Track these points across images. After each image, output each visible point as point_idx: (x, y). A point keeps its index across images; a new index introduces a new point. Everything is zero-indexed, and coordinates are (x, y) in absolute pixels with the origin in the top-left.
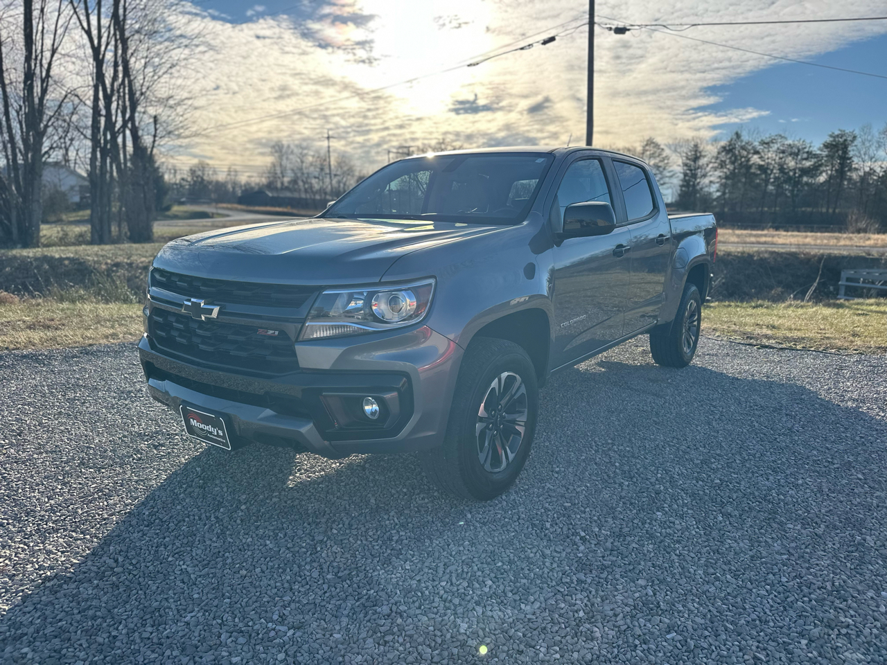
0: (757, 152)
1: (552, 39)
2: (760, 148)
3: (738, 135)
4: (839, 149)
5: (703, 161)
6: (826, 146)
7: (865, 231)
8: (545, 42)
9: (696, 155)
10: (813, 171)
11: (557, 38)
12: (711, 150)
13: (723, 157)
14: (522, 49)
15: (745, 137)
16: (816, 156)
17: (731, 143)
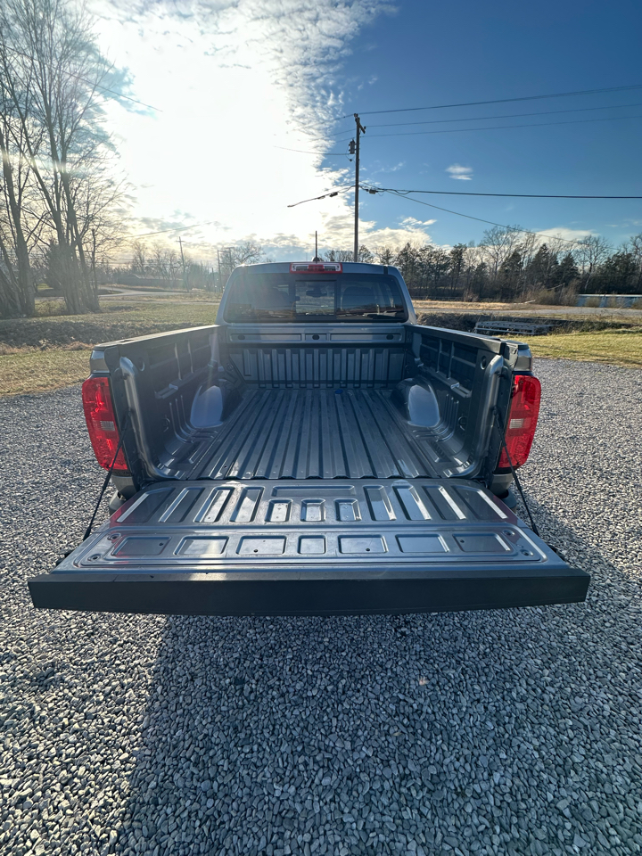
0: (418, 256)
1: (335, 194)
2: (420, 253)
3: (408, 245)
4: (458, 253)
6: (452, 253)
7: (471, 301)
8: (332, 196)
10: (445, 267)
12: (395, 254)
13: (402, 258)
14: (319, 198)
15: (412, 246)
16: (447, 258)
17: (405, 250)
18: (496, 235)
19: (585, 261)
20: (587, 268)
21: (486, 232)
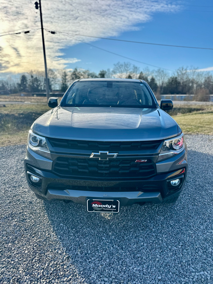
0: (82, 75)
1: (28, 32)
2: (83, 74)
5: (67, 77)
8: (25, 33)
9: (65, 75)
11: (30, 32)
12: (69, 74)
13: (73, 76)
14: (17, 34)
15: (78, 70)
17: (74, 72)
18: (120, 66)
19: (159, 80)
20: (161, 83)
21: (114, 65)
